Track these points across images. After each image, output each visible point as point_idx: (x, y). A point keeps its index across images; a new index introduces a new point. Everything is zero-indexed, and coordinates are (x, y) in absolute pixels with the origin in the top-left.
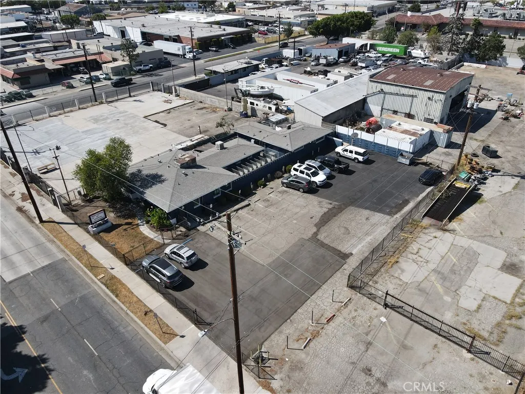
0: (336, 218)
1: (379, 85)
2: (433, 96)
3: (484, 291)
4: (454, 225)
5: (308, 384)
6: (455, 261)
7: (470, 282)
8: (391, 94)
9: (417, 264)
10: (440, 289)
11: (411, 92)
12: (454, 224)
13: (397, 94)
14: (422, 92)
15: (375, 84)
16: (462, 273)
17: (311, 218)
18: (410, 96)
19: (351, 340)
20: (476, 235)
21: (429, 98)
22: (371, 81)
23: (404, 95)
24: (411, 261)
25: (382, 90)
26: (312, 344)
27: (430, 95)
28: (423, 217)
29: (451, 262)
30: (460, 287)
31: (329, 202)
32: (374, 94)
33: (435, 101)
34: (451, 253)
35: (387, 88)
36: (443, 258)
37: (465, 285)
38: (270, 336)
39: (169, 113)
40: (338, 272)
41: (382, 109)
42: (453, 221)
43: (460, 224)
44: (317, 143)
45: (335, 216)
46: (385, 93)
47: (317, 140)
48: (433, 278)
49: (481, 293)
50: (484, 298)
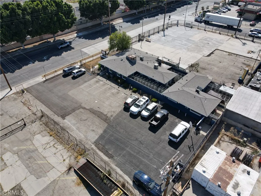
0: (97, 117)
3: (10, 167)
4: (73, 177)
5: (8, 102)
6: (38, 162)
7: (19, 162)
9: (45, 144)
10: (22, 147)
12: (75, 178)
16: (27, 162)
17: (98, 108)
19: (16, 113)
20: (57, 187)
24: (49, 142)
26: (22, 103)
28: (87, 159)
29: (38, 159)
30: (19, 157)
31: (114, 116)
34: (46, 163)
36: (45, 158)
37: (19, 160)
38: (31, 94)
39: (229, 55)
40: (53, 113)
42: (78, 178)
43: (74, 181)
44: (190, 111)
45: (98, 117)
47: (193, 110)
48: (31, 147)
49: (10, 165)
50: (6, 165)
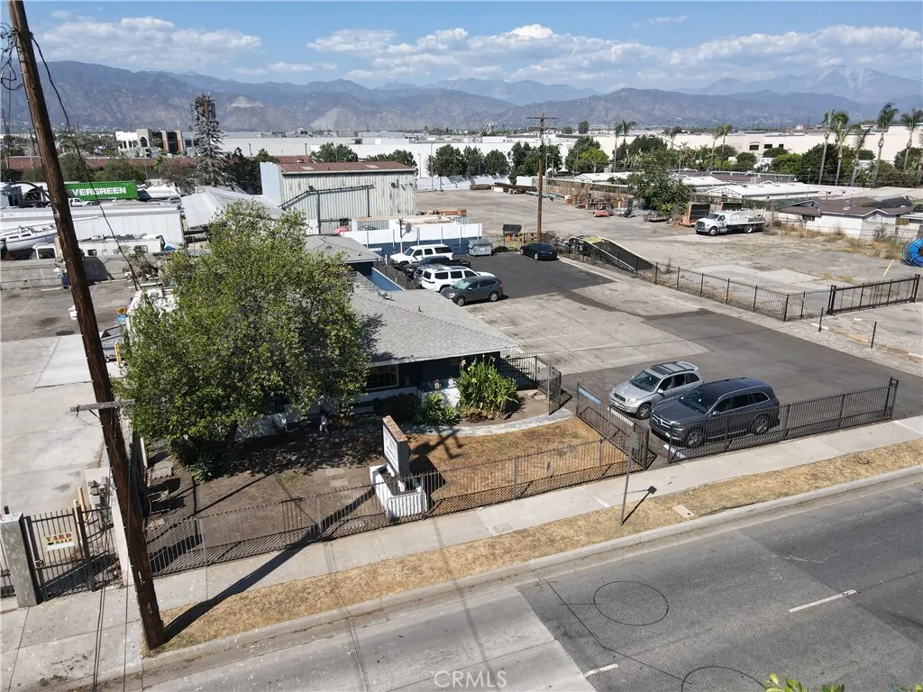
1: (303, 181)
2: (398, 181)
8: (330, 191)
11: (363, 180)
13: (341, 190)
14: (379, 178)
15: (295, 181)
18: (363, 188)
21: (393, 185)
22: (285, 176)
23: (352, 189)
25: (311, 188)
27: (393, 178)
32: (298, 199)
33: (404, 189)
35: (319, 183)
41: (320, 222)
46: (319, 193)
